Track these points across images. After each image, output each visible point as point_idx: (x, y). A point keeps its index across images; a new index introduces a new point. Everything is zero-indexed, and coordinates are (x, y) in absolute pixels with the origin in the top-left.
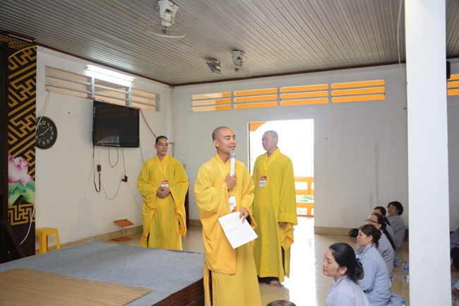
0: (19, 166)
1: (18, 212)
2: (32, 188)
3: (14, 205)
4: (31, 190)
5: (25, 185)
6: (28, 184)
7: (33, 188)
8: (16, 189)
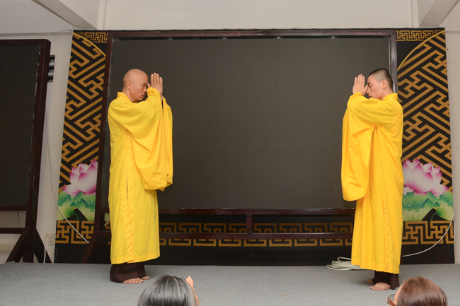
0: (429, 174)
1: (430, 230)
2: (447, 202)
3: (424, 220)
4: (446, 204)
5: (438, 198)
6: (441, 196)
7: (450, 202)
8: (426, 201)
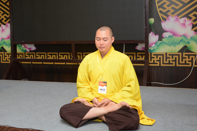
0: (184, 24)
1: (183, 58)
3: (179, 52)
4: (195, 43)
5: (189, 39)
6: (192, 37)
8: (181, 41)
